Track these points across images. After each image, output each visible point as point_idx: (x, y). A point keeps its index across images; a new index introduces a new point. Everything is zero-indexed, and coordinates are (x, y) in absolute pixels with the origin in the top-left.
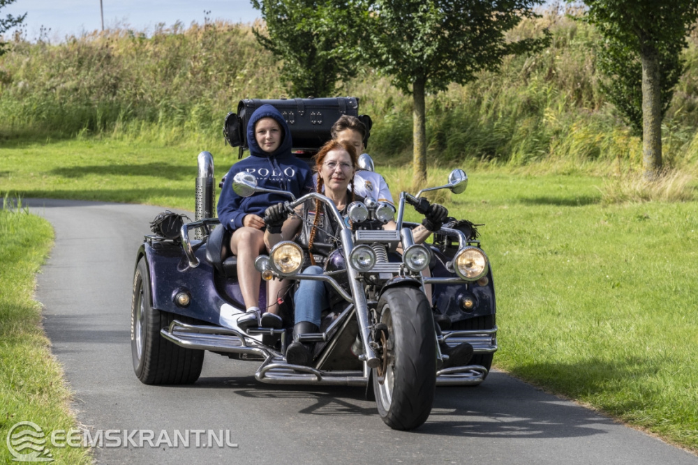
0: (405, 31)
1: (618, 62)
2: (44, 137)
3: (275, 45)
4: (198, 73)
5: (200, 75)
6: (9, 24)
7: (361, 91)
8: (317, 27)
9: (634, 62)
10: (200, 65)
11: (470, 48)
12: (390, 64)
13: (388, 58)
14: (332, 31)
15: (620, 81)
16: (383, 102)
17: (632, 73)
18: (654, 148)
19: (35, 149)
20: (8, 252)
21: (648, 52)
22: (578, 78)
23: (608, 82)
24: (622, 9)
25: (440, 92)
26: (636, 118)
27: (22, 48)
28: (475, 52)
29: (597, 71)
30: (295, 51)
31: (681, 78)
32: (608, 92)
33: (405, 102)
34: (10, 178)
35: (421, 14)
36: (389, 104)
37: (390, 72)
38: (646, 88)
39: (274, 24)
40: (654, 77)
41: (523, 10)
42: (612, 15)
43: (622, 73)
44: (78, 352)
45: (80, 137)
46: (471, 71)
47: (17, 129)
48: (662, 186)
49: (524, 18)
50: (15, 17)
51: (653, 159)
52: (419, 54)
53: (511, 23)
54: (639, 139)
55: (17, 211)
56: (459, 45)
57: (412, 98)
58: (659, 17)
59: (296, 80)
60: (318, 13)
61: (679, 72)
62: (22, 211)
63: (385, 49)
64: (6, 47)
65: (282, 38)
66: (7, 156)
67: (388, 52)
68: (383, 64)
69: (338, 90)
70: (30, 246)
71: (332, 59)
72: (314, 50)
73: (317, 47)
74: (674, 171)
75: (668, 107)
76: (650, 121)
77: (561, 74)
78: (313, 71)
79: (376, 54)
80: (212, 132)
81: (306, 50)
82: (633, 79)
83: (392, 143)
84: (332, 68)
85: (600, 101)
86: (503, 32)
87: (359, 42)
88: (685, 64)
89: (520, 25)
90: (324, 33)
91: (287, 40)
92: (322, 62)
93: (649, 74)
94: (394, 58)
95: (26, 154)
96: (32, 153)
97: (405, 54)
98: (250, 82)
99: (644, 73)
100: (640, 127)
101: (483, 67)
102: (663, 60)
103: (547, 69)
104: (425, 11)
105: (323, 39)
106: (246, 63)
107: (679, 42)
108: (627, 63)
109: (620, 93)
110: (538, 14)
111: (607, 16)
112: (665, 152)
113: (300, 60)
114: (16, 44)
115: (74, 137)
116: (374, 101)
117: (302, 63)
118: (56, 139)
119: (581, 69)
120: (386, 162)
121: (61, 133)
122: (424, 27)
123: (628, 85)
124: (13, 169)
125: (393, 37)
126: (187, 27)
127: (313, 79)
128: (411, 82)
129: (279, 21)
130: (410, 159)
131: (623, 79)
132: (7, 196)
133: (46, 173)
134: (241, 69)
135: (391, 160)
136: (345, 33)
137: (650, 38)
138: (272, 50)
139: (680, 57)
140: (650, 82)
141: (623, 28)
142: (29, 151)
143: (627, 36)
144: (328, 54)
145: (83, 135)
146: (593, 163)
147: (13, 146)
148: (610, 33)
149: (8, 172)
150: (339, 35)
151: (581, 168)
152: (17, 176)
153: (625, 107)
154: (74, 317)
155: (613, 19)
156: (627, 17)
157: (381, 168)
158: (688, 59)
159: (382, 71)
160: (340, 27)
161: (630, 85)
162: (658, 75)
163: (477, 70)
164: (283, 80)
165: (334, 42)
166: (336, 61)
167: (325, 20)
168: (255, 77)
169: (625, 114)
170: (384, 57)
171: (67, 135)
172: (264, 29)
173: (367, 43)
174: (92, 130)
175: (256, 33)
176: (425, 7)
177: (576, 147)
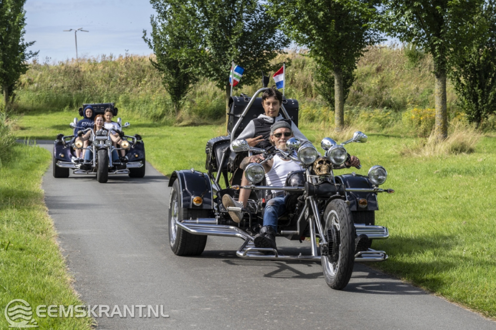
0: (222, 60)
1: (324, 75)
2: (48, 111)
3: (160, 66)
4: (123, 80)
5: (124, 81)
6: (30, 55)
7: (201, 89)
8: (180, 57)
9: (331, 75)
10: (123, 76)
11: (253, 68)
12: (215, 76)
13: (214, 73)
14: (186, 59)
15: (325, 84)
16: (212, 94)
17: (330, 80)
18: (340, 116)
19: (43, 116)
20: (29, 166)
21: (337, 71)
22: (305, 83)
23: (319, 85)
24: (325, 50)
25: (239, 89)
26: (332, 102)
27: (37, 67)
28: (256, 70)
29: (314, 80)
30: (170, 69)
31: (353, 83)
32: (319, 90)
33: (223, 94)
34: (31, 130)
35: (229, 52)
36: (215, 95)
37: (215, 80)
38: (336, 88)
39: (160, 56)
40: (340, 83)
41: (279, 50)
42: (320, 53)
43: (326, 81)
44: (61, 214)
45: (65, 110)
46: (253, 79)
47: (34, 106)
48: (344, 134)
49: (279, 54)
50: (34, 52)
51: (340, 122)
52: (229, 71)
53: (272, 56)
54: (333, 112)
55: (34, 146)
56: (247, 67)
57: (225, 91)
58: (343, 54)
59: (170, 83)
60: (180, 51)
61: (352, 81)
62: (37, 146)
63: (212, 69)
64: (29, 66)
65: (163, 63)
66: (29, 120)
67: (214, 70)
68: (211, 76)
69: (190, 88)
70: (40, 163)
71: (187, 74)
72: (179, 69)
73: (180, 67)
74: (350, 127)
75: (347, 97)
76: (338, 104)
77: (297, 81)
78: (178, 79)
79: (207, 71)
80: (129, 108)
81: (175, 69)
82: (331, 84)
83: (216, 114)
84: (187, 78)
85: (315, 94)
86: (269, 61)
87: (200, 65)
88: (356, 77)
89: (277, 57)
90: (183, 60)
91: (166, 64)
92: (183, 75)
93: (338, 81)
94: (217, 73)
95: (39, 118)
96: (42, 118)
97: (222, 71)
98: (148, 84)
99: (336, 81)
100: (334, 106)
101: (259, 77)
102: (345, 75)
103: (290, 79)
104: (231, 51)
105: (183, 64)
106: (146, 75)
107: (353, 66)
108: (328, 76)
109: (324, 90)
110: (285, 52)
111: (318, 53)
112: (345, 118)
113: (172, 73)
114: (34, 65)
115: (63, 111)
116: (207, 93)
117: (173, 75)
118: (53, 111)
119: (306, 80)
120: (213, 123)
121: (56, 108)
122: (231, 58)
123: (328, 87)
124: (32, 126)
125: (216, 63)
126: (117, 58)
127: (179, 83)
128: (225, 85)
129: (162, 55)
130: (225, 121)
131: (326, 83)
132: (29, 139)
133: (49, 128)
134: (144, 78)
135: (216, 122)
136: (193, 61)
137: (339, 64)
138: (159, 69)
139: (353, 73)
140: (338, 85)
141: (326, 59)
142: (40, 117)
143: (328, 63)
144: (185, 71)
145: (67, 109)
146: (312, 124)
147: (33, 114)
148: (319, 62)
149: (30, 127)
150: (190, 62)
151: (306, 126)
152: (34, 129)
153: (327, 97)
154: (60, 197)
155: (321, 55)
156: (328, 54)
157: (211, 126)
158: (357, 74)
159: (211, 79)
160: (191, 58)
161: (330, 86)
162: (342, 81)
163: (256, 78)
164: (163, 83)
165: (188, 65)
166: (189, 74)
167: (184, 54)
168: (151, 82)
169: (327, 100)
170: (212, 72)
171: (59, 109)
172: (154, 58)
173: (203, 65)
174: (71, 107)
175: (151, 60)
176: (231, 49)
177: (304, 116)
